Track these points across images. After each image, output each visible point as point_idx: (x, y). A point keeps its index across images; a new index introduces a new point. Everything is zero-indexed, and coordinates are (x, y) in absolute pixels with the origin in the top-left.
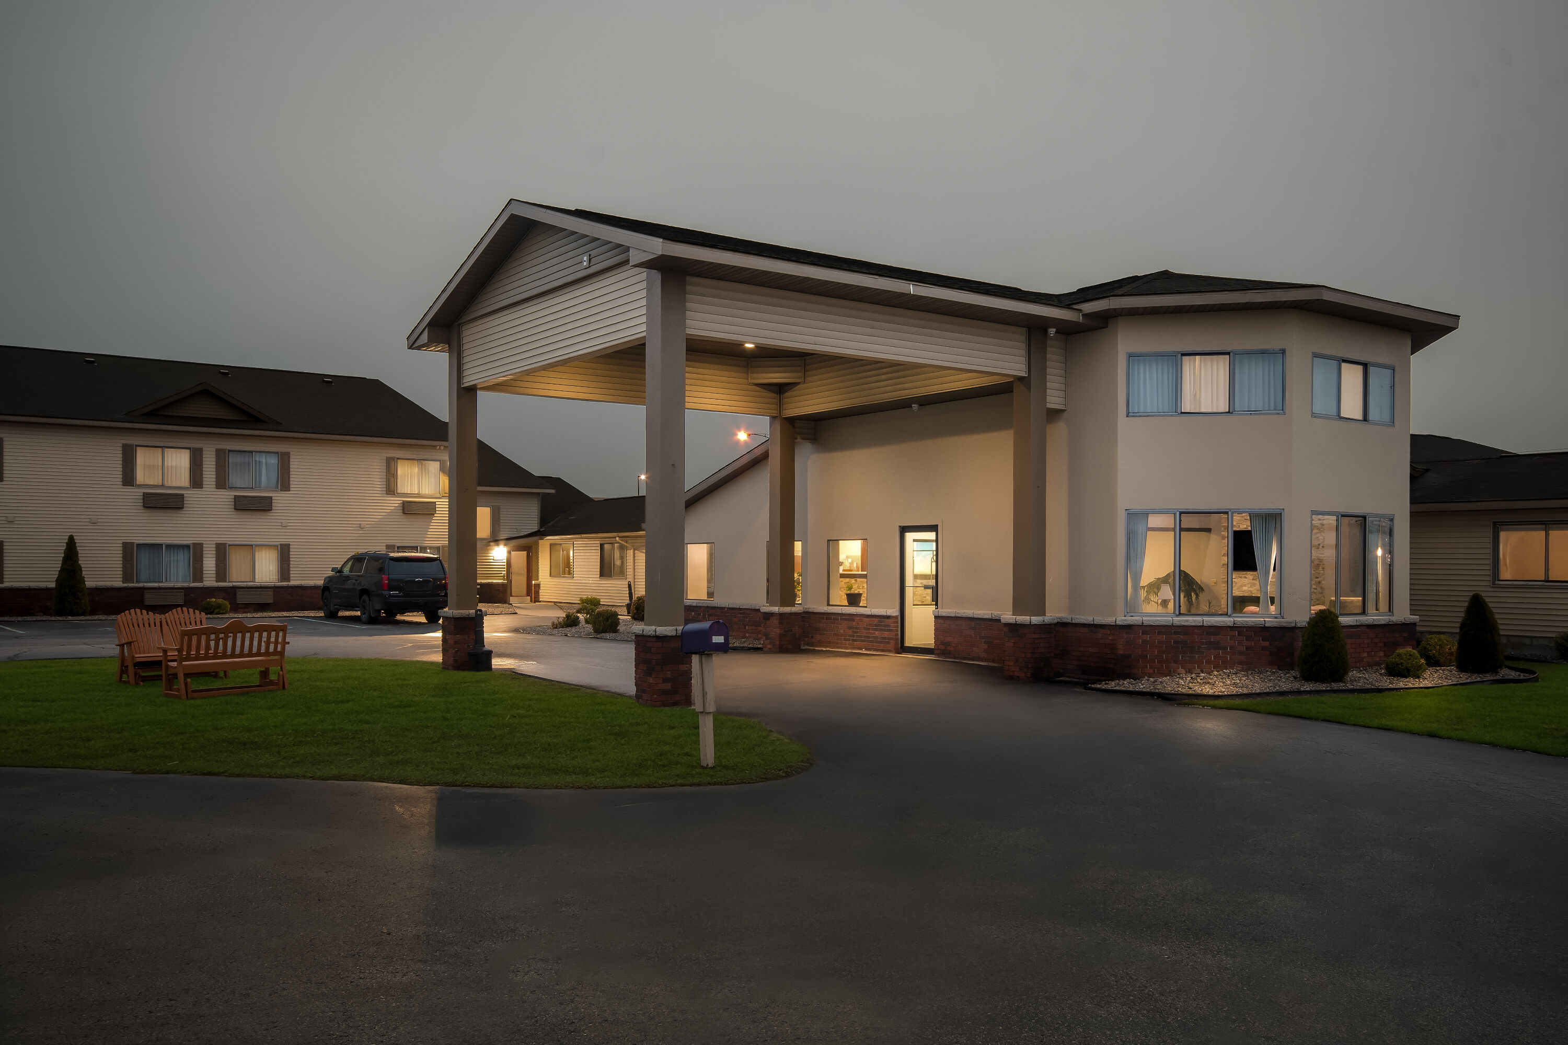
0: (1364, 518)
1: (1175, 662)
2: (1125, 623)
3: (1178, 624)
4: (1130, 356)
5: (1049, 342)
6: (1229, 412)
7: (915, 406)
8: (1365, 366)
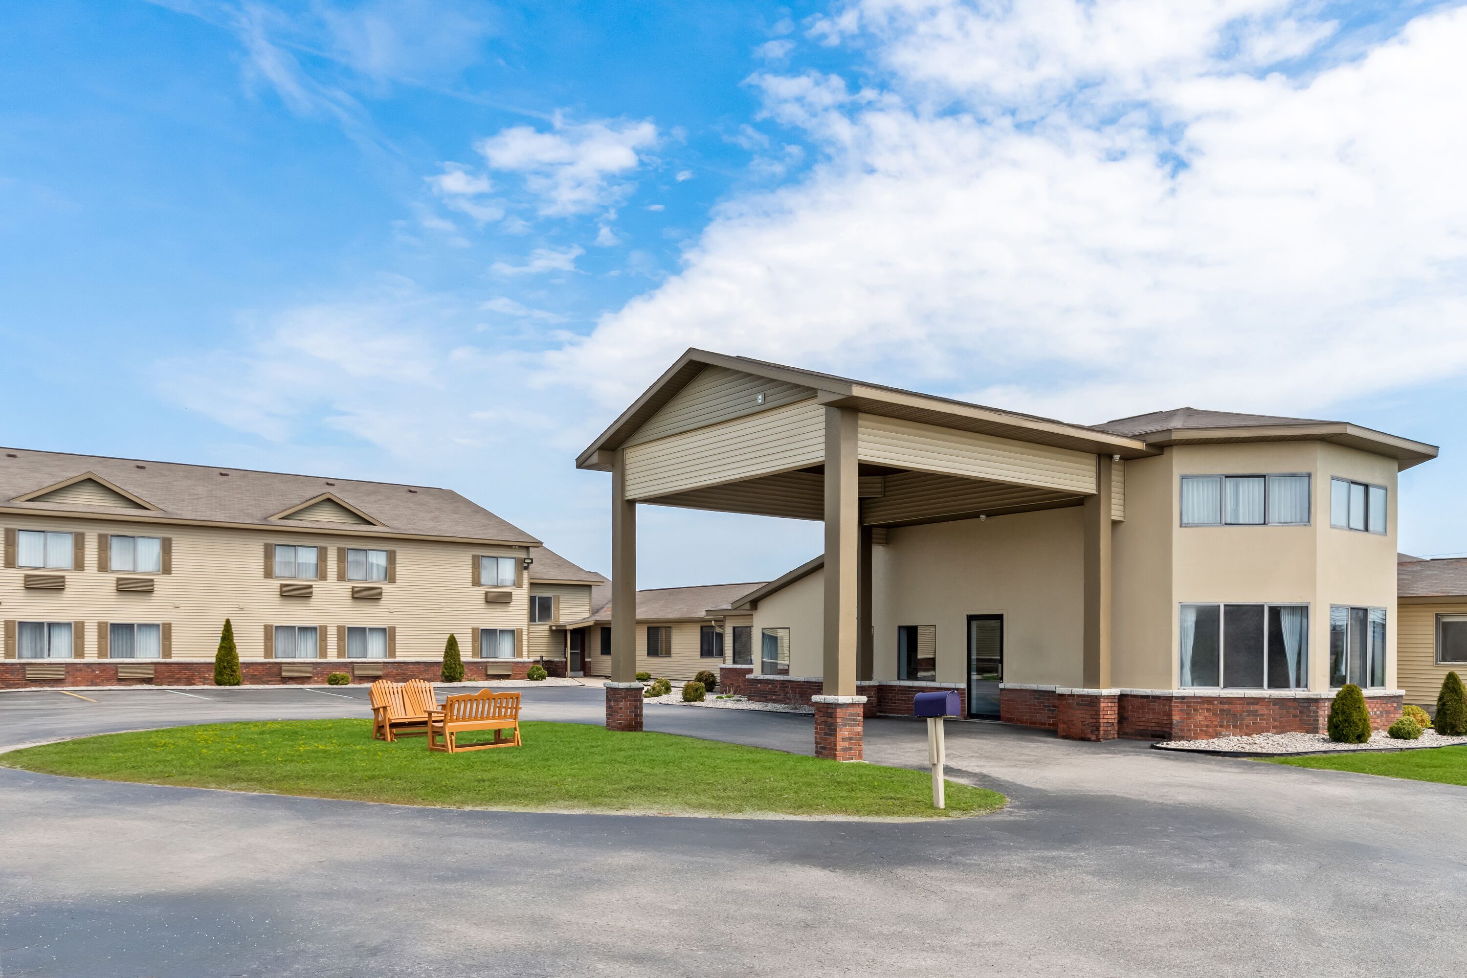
0: (1365, 610)
1: (1221, 726)
2: (1180, 695)
3: (1224, 696)
4: (1183, 477)
5: (1113, 466)
6: (1264, 523)
7: (983, 517)
8: (1366, 487)
